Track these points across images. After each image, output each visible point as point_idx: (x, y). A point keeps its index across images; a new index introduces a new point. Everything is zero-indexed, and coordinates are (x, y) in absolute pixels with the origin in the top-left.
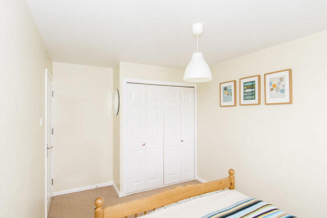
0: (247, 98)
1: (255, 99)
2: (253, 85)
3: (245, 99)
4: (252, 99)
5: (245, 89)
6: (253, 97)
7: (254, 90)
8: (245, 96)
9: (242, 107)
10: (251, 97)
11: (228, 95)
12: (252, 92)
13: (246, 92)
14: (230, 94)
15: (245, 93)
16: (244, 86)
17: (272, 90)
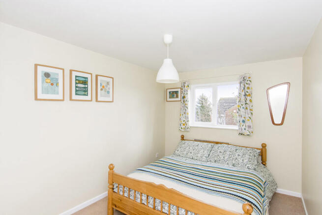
0: (79, 93)
1: (87, 95)
2: (85, 81)
3: (76, 94)
4: (85, 95)
5: (76, 83)
6: (86, 93)
7: (86, 86)
8: (76, 91)
9: (73, 102)
10: (84, 93)
11: (52, 84)
12: (85, 88)
13: (78, 87)
14: (55, 84)
15: (76, 87)
16: (76, 80)
17: (102, 90)
